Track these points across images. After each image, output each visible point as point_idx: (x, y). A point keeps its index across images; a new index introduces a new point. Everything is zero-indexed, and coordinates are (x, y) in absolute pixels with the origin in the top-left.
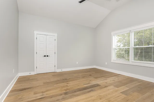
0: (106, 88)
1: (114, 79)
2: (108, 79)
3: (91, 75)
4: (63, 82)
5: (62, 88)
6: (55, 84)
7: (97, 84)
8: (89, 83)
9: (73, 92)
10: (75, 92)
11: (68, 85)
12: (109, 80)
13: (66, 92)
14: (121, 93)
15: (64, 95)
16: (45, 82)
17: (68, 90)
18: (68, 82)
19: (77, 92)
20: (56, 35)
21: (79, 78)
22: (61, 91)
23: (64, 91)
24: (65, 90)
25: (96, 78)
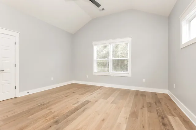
0: (97, 103)
1: (100, 92)
2: (94, 93)
3: (74, 92)
4: (42, 109)
5: (46, 118)
6: (29, 116)
7: (87, 100)
8: (78, 102)
9: (65, 118)
10: (68, 116)
11: (53, 111)
12: (96, 94)
13: (56, 120)
14: (111, 103)
15: (55, 126)
16: (6, 117)
17: (57, 117)
18: (50, 108)
19: (70, 115)
20: (17, 35)
21: (62, 98)
22: (48, 121)
23: (52, 121)
24: (52, 119)
25: (82, 94)
